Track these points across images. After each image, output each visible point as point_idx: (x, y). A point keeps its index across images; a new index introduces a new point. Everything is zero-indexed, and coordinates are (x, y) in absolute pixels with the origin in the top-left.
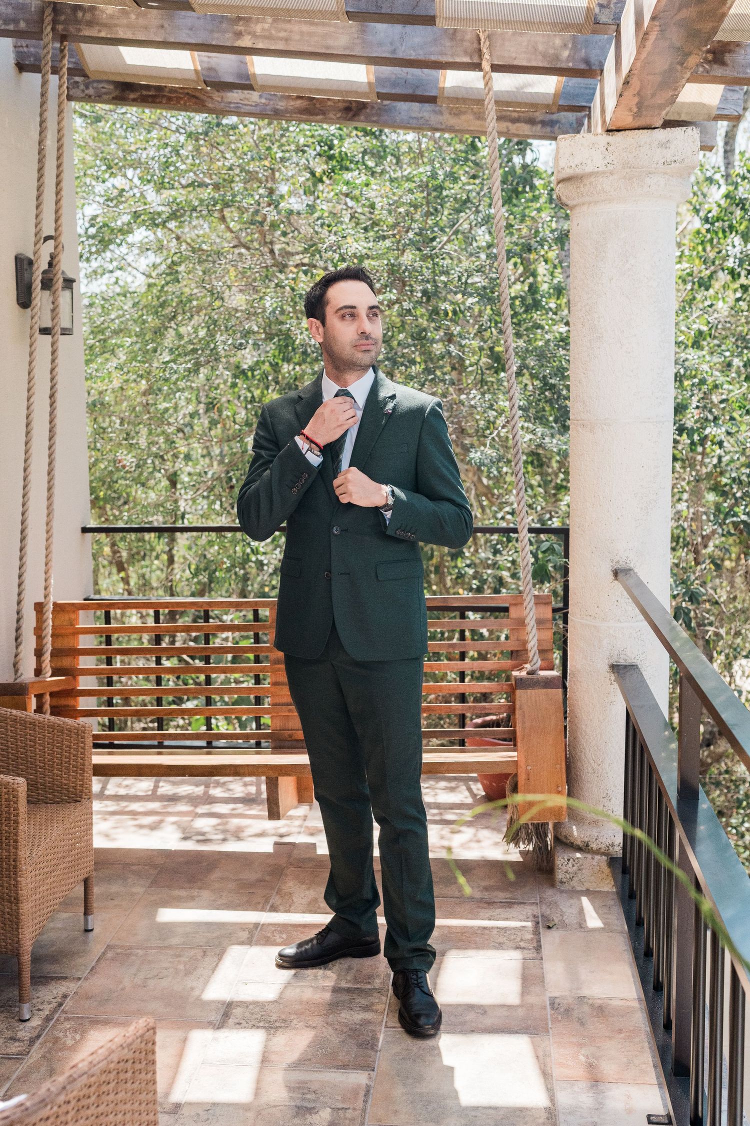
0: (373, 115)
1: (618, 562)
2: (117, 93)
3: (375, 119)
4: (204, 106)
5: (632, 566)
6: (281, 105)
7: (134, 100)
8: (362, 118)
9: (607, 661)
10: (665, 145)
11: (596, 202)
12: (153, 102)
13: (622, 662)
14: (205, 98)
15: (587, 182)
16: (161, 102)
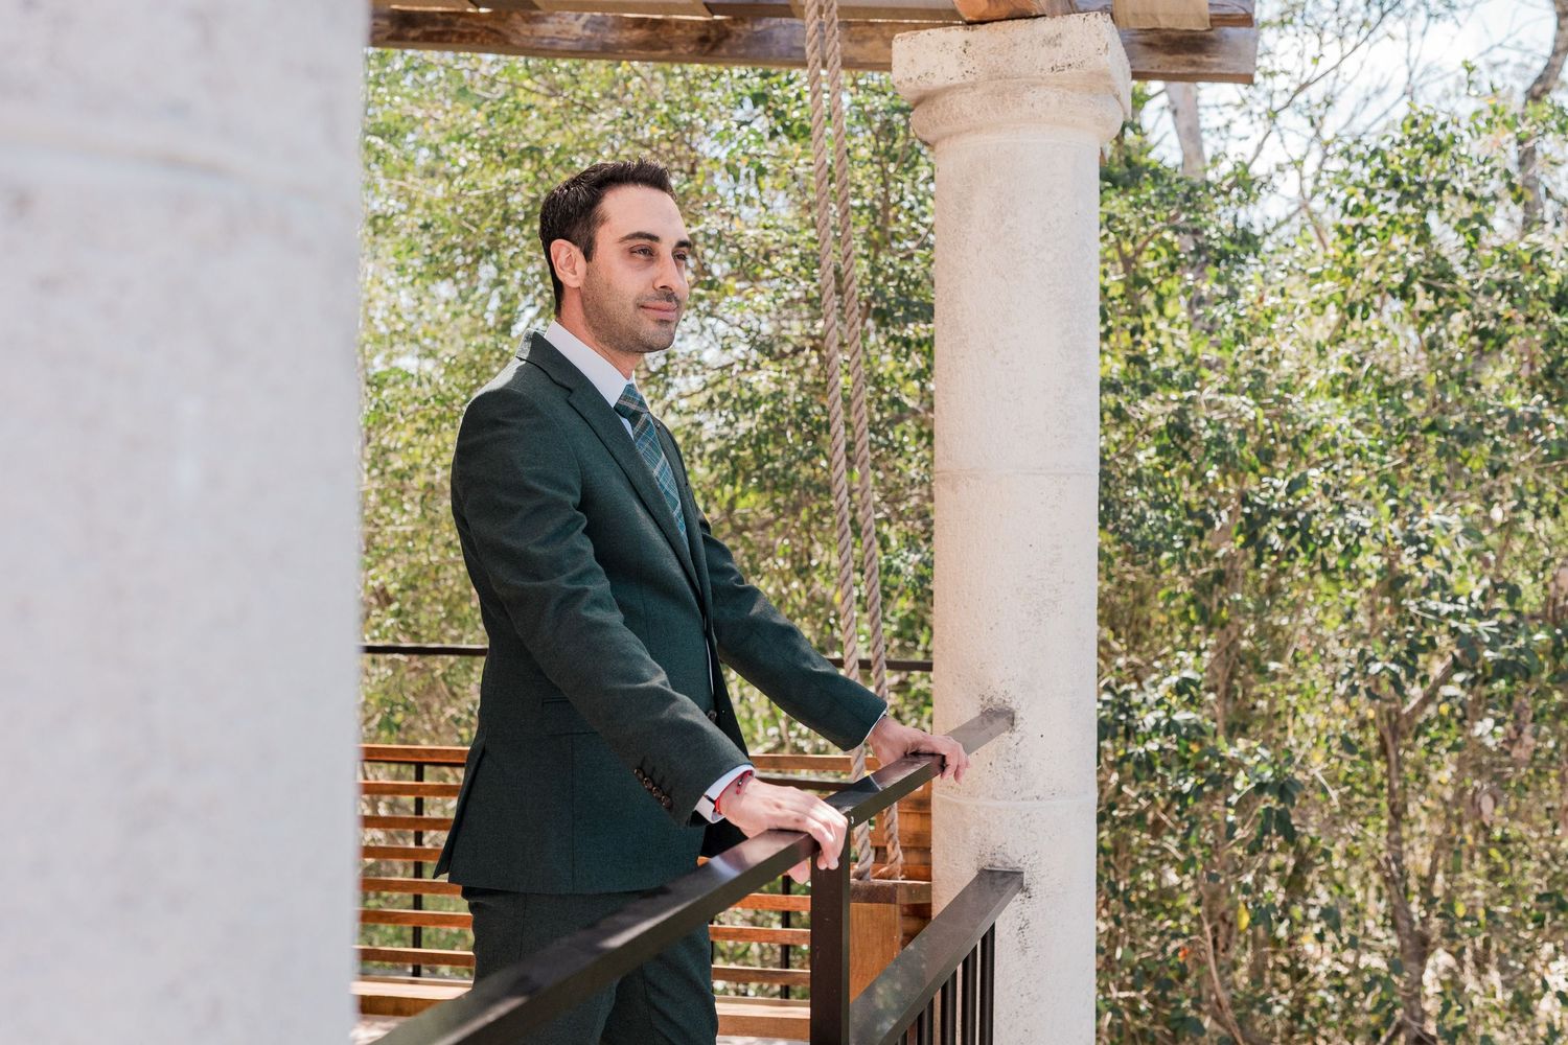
0: (739, 47)
1: (991, 700)
2: (393, 30)
3: (742, 51)
4: (507, 43)
5: (1013, 706)
6: (612, 37)
7: (415, 39)
8: (724, 51)
9: (975, 864)
10: (1053, 41)
11: (959, 134)
12: (440, 41)
13: (999, 866)
14: (508, 32)
15: (939, 102)
16: (449, 41)
